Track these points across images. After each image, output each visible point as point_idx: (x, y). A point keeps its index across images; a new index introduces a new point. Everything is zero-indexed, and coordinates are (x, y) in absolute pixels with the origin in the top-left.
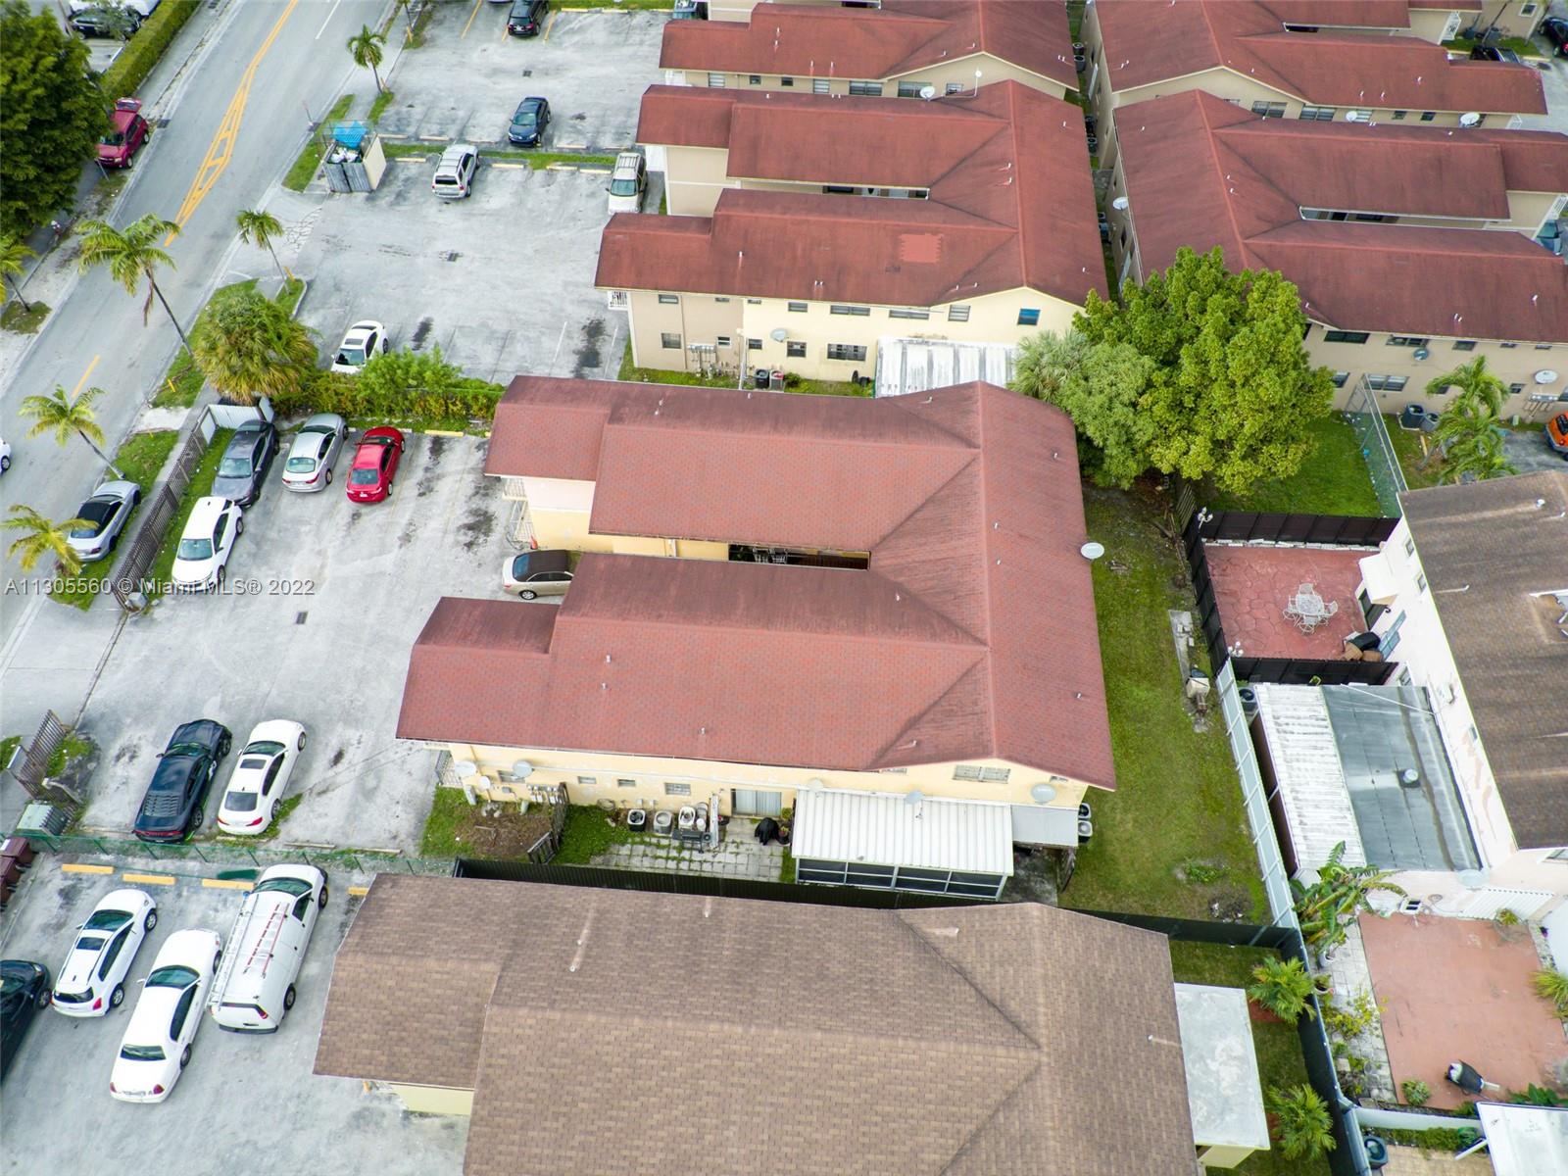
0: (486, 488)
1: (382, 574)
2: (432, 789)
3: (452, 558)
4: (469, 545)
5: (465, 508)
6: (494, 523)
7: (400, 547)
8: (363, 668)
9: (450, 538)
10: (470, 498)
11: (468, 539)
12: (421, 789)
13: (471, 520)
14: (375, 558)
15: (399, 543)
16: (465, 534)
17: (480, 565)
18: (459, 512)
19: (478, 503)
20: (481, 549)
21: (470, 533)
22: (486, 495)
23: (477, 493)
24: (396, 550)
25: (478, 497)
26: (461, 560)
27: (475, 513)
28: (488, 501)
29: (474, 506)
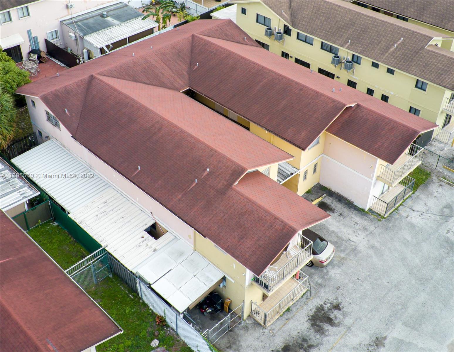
0: (301, 346)
1: (406, 324)
2: (417, 193)
3: (353, 305)
4: (337, 307)
5: (325, 339)
6: (312, 313)
7: (385, 338)
8: (436, 268)
9: (348, 321)
10: (317, 346)
11: (336, 312)
12: (422, 196)
13: (326, 326)
14: (408, 341)
15: (386, 342)
16: (336, 317)
17: (338, 288)
18: (331, 339)
19: (314, 337)
20: (331, 299)
21: (332, 316)
22: (304, 340)
23: (310, 346)
24: (389, 337)
25: (311, 343)
26: (348, 300)
27: (320, 330)
28: (306, 333)
29: (318, 336)
